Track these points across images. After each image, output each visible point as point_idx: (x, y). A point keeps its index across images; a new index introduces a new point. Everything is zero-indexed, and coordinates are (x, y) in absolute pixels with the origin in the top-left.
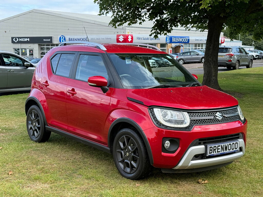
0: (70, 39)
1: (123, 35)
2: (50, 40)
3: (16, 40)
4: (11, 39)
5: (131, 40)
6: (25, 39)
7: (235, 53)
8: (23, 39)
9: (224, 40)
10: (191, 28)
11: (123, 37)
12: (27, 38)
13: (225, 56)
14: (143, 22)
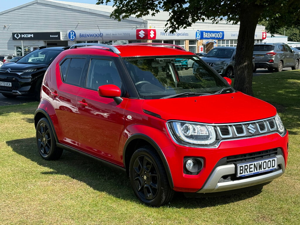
0: (82, 35)
1: (144, 30)
2: (57, 36)
3: (18, 36)
4: (12, 35)
5: (153, 35)
6: (28, 35)
7: (278, 51)
8: (26, 35)
9: (266, 35)
10: (219, 21)
11: (144, 33)
12: (31, 33)
13: (265, 54)
14: (157, 13)
